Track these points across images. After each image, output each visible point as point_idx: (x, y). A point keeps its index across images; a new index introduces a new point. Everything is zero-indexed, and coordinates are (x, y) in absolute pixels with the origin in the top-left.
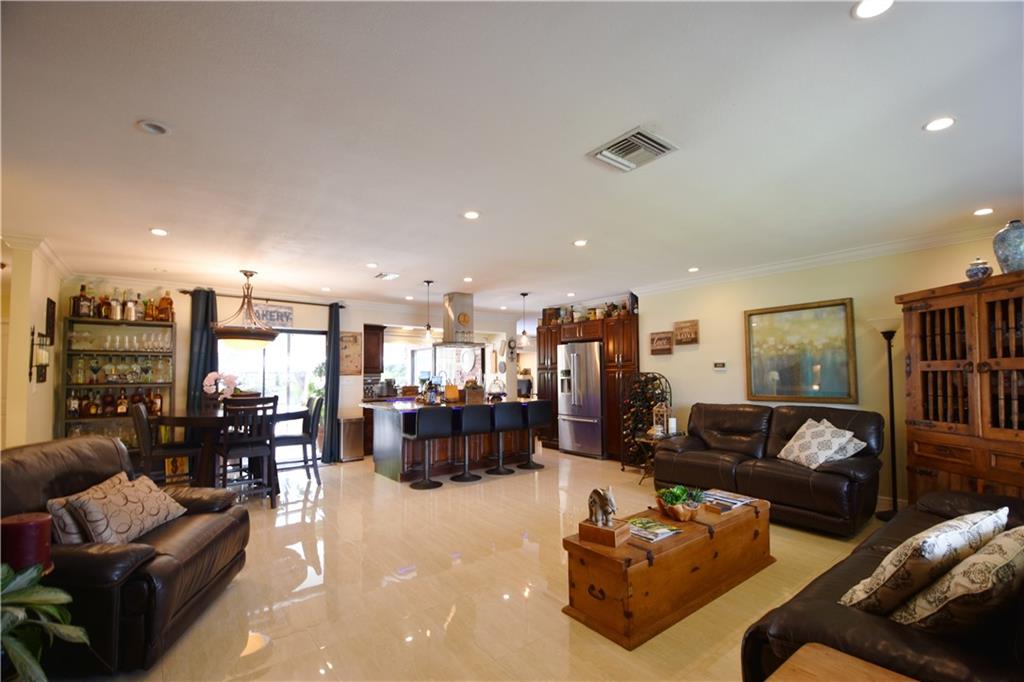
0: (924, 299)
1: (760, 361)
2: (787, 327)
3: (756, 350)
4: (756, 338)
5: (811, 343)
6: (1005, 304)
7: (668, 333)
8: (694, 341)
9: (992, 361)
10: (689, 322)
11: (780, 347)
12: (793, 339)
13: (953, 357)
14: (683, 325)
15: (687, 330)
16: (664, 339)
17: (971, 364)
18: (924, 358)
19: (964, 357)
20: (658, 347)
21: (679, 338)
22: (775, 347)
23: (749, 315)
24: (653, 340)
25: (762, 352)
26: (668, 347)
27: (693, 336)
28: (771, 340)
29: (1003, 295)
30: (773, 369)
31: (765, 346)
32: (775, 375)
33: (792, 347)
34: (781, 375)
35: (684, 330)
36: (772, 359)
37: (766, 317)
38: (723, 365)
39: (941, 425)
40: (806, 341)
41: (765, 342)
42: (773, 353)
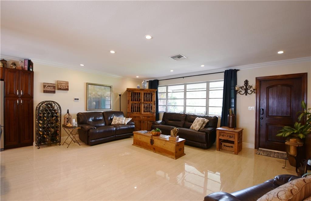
0: (133, 90)
1: (90, 99)
2: (98, 90)
3: (89, 95)
4: (90, 92)
5: (103, 95)
6: (146, 93)
7: (54, 84)
8: (67, 89)
9: (144, 102)
10: (65, 82)
11: (96, 95)
12: (99, 93)
13: (138, 101)
14: (62, 82)
15: (64, 85)
16: (52, 86)
17: (141, 102)
18: (132, 100)
19: (139, 101)
20: (48, 90)
21: (60, 87)
22: (94, 95)
23: (88, 84)
24: (44, 86)
25: (91, 96)
26: (54, 90)
27: (66, 87)
28: (94, 93)
29: (146, 92)
30: (94, 101)
31: (92, 94)
32: (94, 103)
33: (99, 95)
34: (96, 103)
35: (62, 85)
36: (94, 98)
37: (93, 86)
38: (78, 99)
39: (135, 113)
40: (102, 94)
41: (92, 93)
42: (94, 97)
